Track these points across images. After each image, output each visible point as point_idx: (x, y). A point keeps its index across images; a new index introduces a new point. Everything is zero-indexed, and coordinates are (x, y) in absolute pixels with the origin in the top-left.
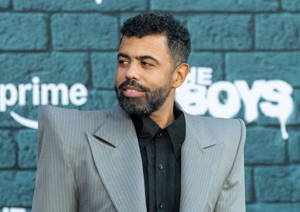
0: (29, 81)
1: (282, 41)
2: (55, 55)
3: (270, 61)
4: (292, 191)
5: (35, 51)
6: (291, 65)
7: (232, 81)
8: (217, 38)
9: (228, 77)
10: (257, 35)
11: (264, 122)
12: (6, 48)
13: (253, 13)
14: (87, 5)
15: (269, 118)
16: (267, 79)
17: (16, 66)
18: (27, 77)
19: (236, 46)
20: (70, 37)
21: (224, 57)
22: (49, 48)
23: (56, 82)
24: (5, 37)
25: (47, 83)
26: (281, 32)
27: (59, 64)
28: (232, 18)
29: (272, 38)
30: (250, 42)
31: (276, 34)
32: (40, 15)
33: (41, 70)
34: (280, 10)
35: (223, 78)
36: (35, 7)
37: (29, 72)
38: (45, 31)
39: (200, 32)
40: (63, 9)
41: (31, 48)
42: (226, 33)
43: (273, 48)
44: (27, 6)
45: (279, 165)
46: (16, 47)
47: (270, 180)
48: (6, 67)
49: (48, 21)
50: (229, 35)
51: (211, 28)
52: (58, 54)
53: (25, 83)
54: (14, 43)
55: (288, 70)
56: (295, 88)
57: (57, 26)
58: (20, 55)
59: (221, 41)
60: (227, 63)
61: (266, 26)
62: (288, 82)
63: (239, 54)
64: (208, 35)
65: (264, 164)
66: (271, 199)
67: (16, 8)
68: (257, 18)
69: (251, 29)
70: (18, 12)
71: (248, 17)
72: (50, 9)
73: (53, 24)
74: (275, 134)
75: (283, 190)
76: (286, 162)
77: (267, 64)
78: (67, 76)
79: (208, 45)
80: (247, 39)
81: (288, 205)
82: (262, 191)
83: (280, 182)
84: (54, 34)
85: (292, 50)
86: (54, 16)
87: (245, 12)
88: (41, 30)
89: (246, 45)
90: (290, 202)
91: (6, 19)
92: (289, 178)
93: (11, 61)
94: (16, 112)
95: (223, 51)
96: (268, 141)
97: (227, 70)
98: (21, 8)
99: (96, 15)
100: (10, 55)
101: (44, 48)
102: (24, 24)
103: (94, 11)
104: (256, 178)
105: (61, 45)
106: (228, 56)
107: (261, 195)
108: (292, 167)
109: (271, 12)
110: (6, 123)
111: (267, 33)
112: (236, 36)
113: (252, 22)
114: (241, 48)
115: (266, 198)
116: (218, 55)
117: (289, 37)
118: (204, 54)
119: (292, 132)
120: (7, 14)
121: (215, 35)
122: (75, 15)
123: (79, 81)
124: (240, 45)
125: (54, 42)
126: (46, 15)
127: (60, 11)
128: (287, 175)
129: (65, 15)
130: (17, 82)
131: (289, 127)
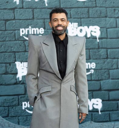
0: (28, 27)
1: (97, 15)
2: (35, 20)
3: (94, 20)
4: (100, 56)
5: (30, 19)
6: (99, 21)
7: (83, 26)
8: (79, 15)
9: (82, 25)
10: (90, 14)
11: (93, 37)
12: (22, 19)
13: (89, 7)
14: (44, 6)
15: (94, 36)
16: (93, 25)
17: (25, 24)
18: (28, 26)
19: (84, 17)
20: (39, 15)
21: (81, 20)
22: (33, 18)
23: (36, 28)
24: (21, 15)
25: (33, 28)
26: (96, 13)
27: (36, 23)
28: (83, 9)
29: (94, 14)
30: (88, 15)
31: (95, 13)
32: (31, 9)
33: (31, 24)
34: (96, 7)
35: (81, 25)
36: (29, 7)
37: (28, 25)
38: (32, 14)
39: (74, 13)
40: (37, 7)
41: (28, 18)
42: (81, 13)
43: (94, 17)
44: (27, 7)
45: (97, 49)
46: (24, 18)
47: (94, 53)
48: (22, 24)
49: (33, 11)
50: (82, 14)
51: (77, 12)
52: (36, 20)
53: (27, 28)
54: (24, 17)
55: (99, 23)
56: (101, 28)
57: (35, 12)
58: (26, 20)
59: (80, 15)
60: (82, 22)
61: (93, 11)
62: (99, 26)
63: (85, 19)
64: (77, 14)
65: (92, 49)
66: (95, 58)
67: (24, 8)
68: (90, 9)
69: (88, 12)
70: (25, 9)
71: (88, 9)
72: (33, 8)
73: (34, 12)
74: (95, 40)
75: (98, 56)
76: (99, 48)
77: (93, 21)
78: (38, 26)
79: (77, 16)
80: (87, 15)
81: (99, 60)
82: (92, 56)
83: (97, 54)
84: (35, 15)
85: (100, 18)
86: (35, 10)
87: (87, 7)
88: (31, 13)
89: (87, 16)
90: (100, 59)
91: (21, 11)
92: (99, 52)
93: (23, 22)
94: (25, 36)
95: (81, 18)
96: (94, 42)
97: (82, 23)
98: (25, 8)
99: (46, 9)
100: (23, 21)
101: (32, 18)
102: (26, 12)
103: (46, 8)
104: (90, 52)
105: (37, 18)
106: (82, 19)
107: (92, 57)
108: (100, 49)
109: (94, 7)
110: (22, 39)
111: (93, 13)
112: (84, 14)
113: (89, 10)
114: (86, 17)
115: (93, 58)
116: (79, 19)
117: (99, 14)
118: (75, 19)
119: (100, 40)
120: (22, 9)
121: (78, 14)
122: (40, 9)
123: (42, 27)
124: (85, 16)
125: (35, 17)
126: (32, 9)
127: (36, 8)
128: (99, 51)
129: (38, 9)
130: (25, 28)
131: (99, 38)
